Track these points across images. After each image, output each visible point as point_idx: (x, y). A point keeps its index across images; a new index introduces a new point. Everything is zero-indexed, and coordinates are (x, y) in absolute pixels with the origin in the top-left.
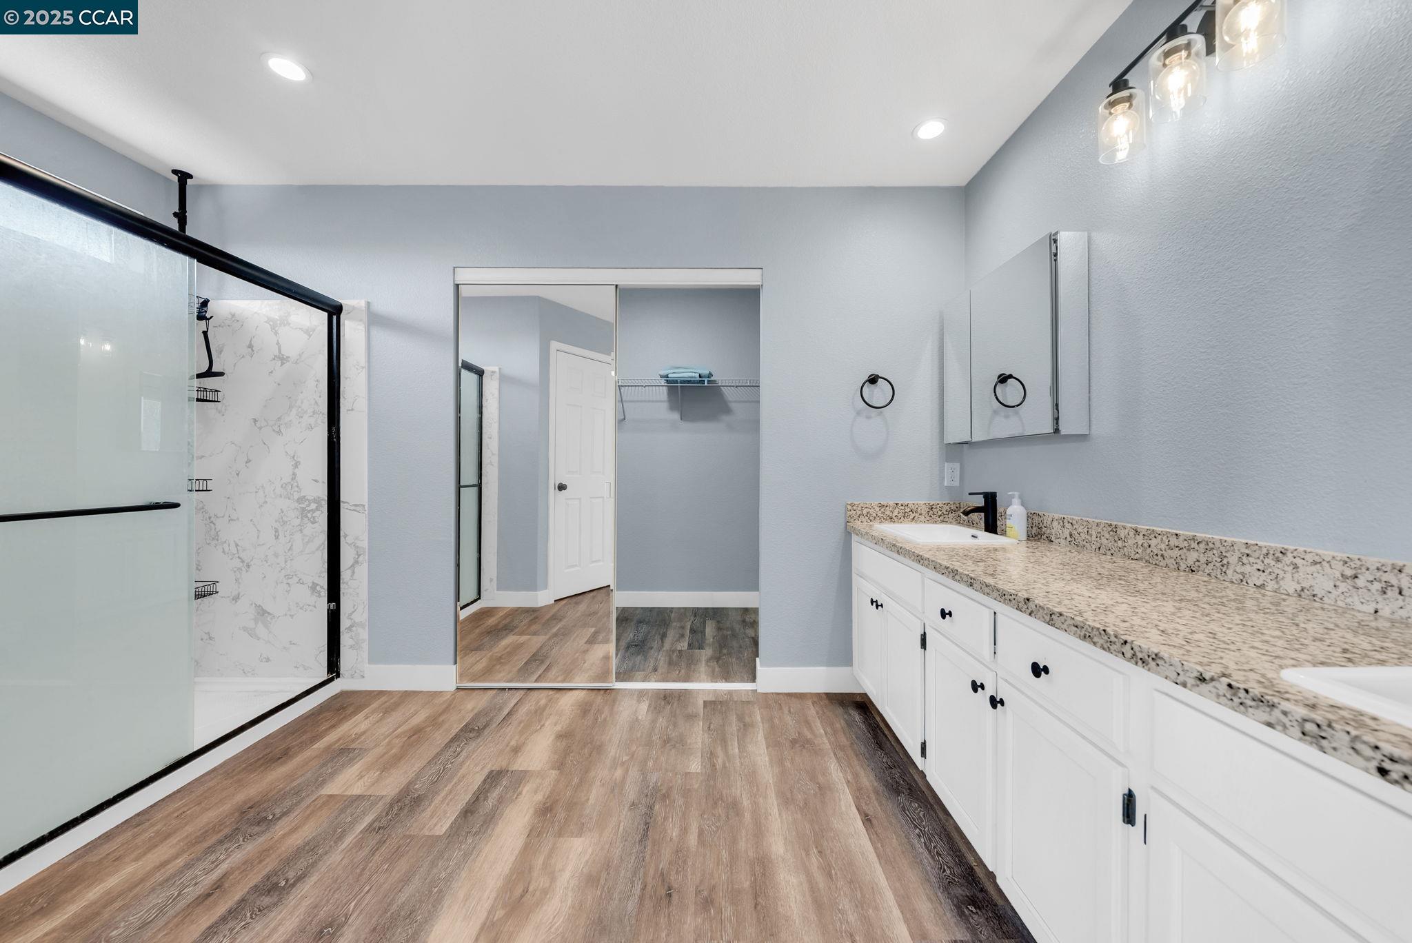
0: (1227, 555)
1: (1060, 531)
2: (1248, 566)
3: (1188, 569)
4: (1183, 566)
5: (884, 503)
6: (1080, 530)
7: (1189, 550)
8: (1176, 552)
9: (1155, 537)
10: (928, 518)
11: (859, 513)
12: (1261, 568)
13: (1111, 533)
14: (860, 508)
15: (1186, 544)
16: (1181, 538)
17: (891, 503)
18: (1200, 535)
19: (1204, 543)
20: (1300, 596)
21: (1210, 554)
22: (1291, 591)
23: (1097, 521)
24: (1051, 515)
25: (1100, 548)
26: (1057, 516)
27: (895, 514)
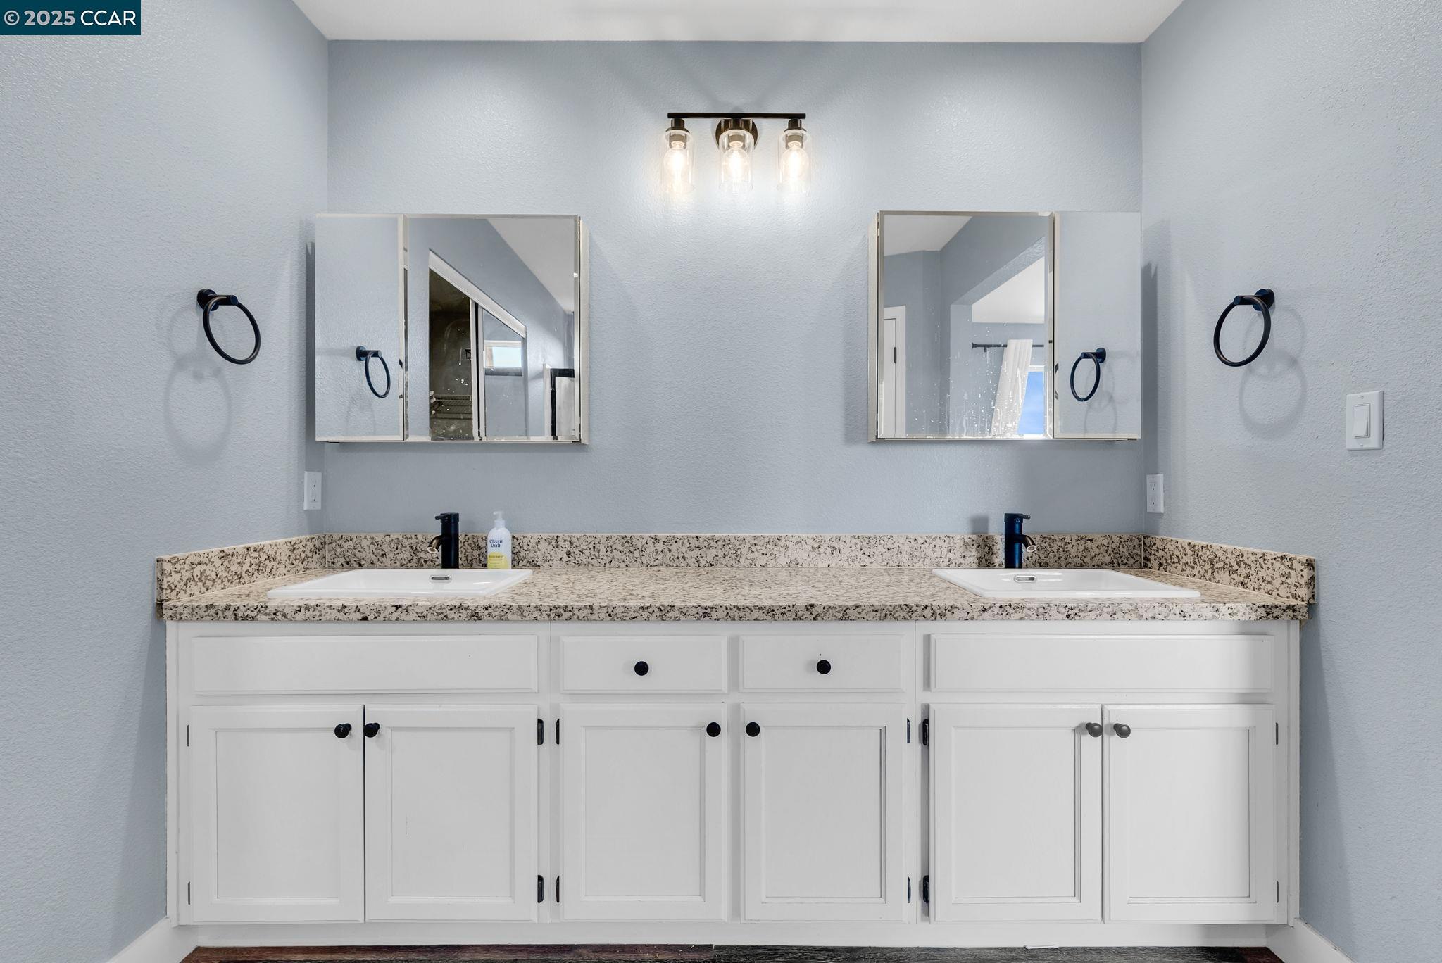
0: (740, 547)
1: (552, 553)
2: (756, 553)
3: (707, 564)
4: (703, 563)
5: (228, 549)
6: (583, 546)
7: (708, 548)
8: (697, 552)
9: (676, 542)
10: (289, 566)
11: (186, 575)
12: (765, 553)
13: (626, 545)
14: (187, 567)
15: (706, 544)
16: (701, 540)
17: (240, 548)
18: (718, 535)
19: (721, 541)
20: (789, 566)
21: (726, 548)
22: (784, 564)
23: (606, 535)
24: (536, 535)
25: (611, 562)
26: (545, 536)
27: (246, 567)
